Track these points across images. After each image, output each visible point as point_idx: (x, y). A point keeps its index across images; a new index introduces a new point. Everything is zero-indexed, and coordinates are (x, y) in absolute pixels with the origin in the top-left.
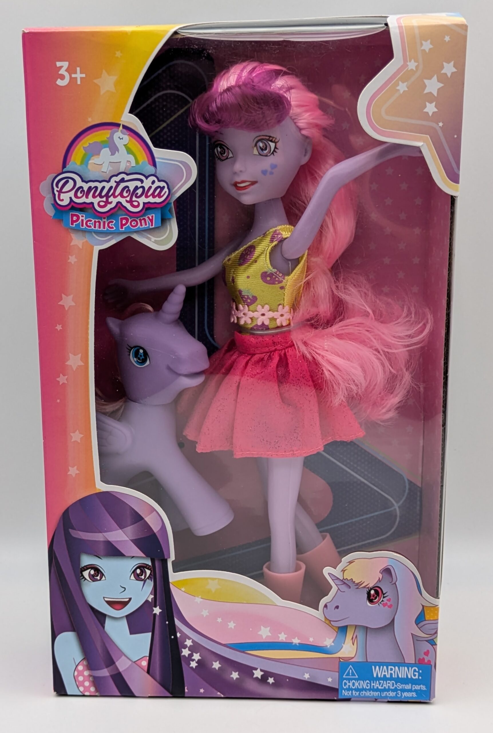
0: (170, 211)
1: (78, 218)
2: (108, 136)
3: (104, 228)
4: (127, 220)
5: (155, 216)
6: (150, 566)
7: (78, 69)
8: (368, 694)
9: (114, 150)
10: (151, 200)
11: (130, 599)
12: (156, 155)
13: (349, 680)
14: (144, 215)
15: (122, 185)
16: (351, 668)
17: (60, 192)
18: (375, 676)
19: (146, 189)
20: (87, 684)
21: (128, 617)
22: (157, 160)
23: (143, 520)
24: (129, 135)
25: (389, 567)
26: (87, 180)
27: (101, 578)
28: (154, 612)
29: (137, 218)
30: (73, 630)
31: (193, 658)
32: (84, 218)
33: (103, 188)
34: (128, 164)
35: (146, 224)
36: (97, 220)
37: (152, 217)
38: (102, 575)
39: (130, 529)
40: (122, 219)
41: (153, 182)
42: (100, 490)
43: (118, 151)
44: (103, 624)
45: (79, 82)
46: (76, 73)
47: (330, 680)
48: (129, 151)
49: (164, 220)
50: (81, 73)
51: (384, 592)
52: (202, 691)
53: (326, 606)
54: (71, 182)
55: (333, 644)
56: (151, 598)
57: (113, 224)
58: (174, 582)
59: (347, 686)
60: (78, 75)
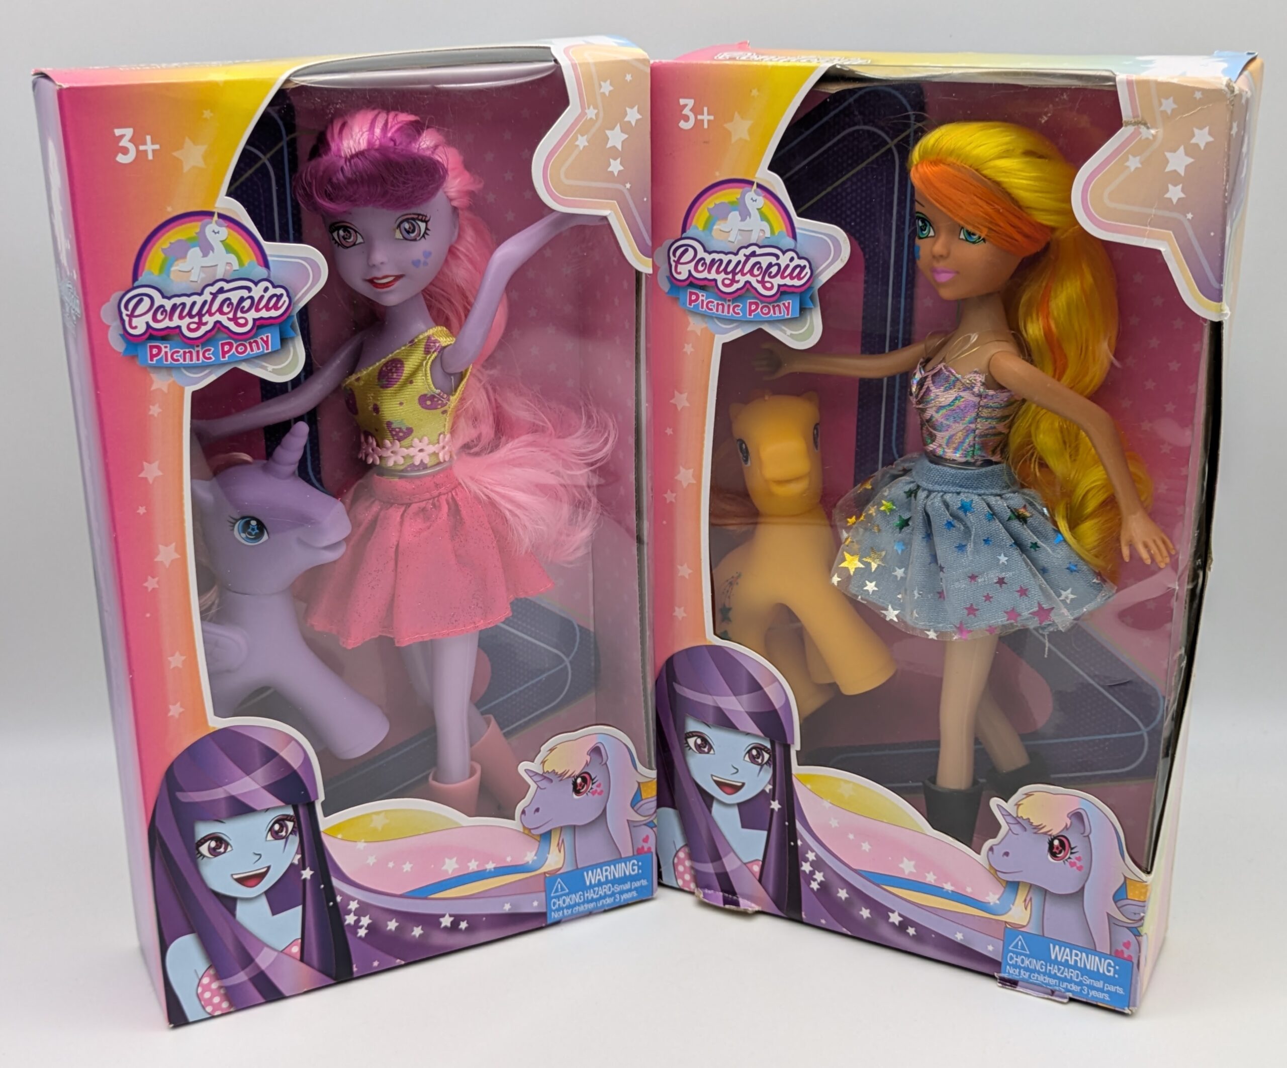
0: (292, 327)
1: (159, 349)
2: (198, 230)
3: (198, 359)
4: (230, 344)
5: (271, 336)
6: (292, 816)
7: (148, 138)
8: (582, 908)
9: (207, 249)
10: (264, 314)
11: (269, 868)
12: (268, 252)
13: (558, 897)
14: (256, 335)
15: (221, 297)
16: (559, 883)
17: (131, 316)
18: (588, 883)
19: (256, 299)
20: (216, 1000)
21: (266, 893)
22: (269, 258)
23: (277, 757)
24: (228, 227)
25: (598, 745)
26: (169, 295)
27: (226, 849)
28: (303, 877)
29: (245, 340)
30: (192, 931)
31: (361, 924)
32: (168, 350)
33: (194, 304)
34: (228, 268)
35: (259, 348)
36: (187, 350)
37: (267, 337)
38: (227, 844)
39: (260, 773)
40: (223, 345)
41: (266, 290)
42: (214, 728)
43: (213, 250)
44: (232, 912)
45: (150, 157)
46: (145, 143)
47: (535, 904)
48: (229, 249)
49: (284, 340)
50: (153, 143)
51: (593, 777)
52: (376, 964)
53: (523, 812)
54: (146, 300)
55: (535, 858)
56: (296, 859)
57: (211, 352)
58: (327, 830)
59: (557, 906)
60: (149, 147)
